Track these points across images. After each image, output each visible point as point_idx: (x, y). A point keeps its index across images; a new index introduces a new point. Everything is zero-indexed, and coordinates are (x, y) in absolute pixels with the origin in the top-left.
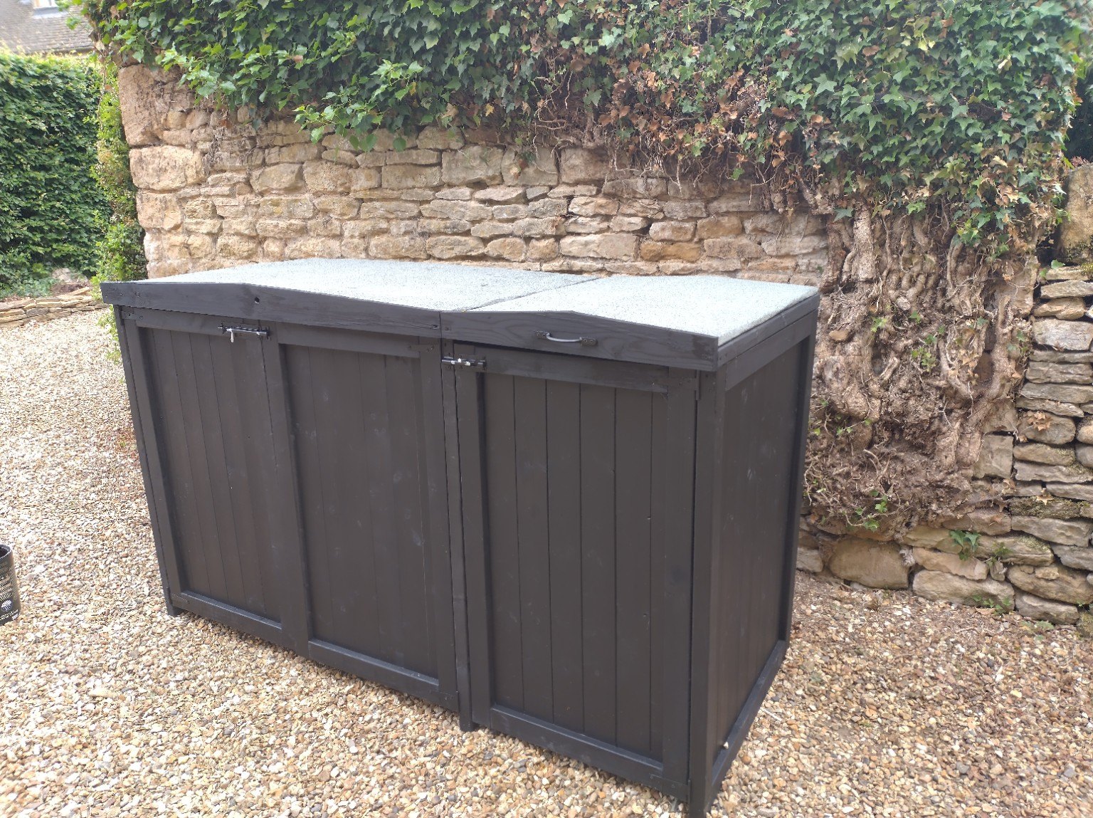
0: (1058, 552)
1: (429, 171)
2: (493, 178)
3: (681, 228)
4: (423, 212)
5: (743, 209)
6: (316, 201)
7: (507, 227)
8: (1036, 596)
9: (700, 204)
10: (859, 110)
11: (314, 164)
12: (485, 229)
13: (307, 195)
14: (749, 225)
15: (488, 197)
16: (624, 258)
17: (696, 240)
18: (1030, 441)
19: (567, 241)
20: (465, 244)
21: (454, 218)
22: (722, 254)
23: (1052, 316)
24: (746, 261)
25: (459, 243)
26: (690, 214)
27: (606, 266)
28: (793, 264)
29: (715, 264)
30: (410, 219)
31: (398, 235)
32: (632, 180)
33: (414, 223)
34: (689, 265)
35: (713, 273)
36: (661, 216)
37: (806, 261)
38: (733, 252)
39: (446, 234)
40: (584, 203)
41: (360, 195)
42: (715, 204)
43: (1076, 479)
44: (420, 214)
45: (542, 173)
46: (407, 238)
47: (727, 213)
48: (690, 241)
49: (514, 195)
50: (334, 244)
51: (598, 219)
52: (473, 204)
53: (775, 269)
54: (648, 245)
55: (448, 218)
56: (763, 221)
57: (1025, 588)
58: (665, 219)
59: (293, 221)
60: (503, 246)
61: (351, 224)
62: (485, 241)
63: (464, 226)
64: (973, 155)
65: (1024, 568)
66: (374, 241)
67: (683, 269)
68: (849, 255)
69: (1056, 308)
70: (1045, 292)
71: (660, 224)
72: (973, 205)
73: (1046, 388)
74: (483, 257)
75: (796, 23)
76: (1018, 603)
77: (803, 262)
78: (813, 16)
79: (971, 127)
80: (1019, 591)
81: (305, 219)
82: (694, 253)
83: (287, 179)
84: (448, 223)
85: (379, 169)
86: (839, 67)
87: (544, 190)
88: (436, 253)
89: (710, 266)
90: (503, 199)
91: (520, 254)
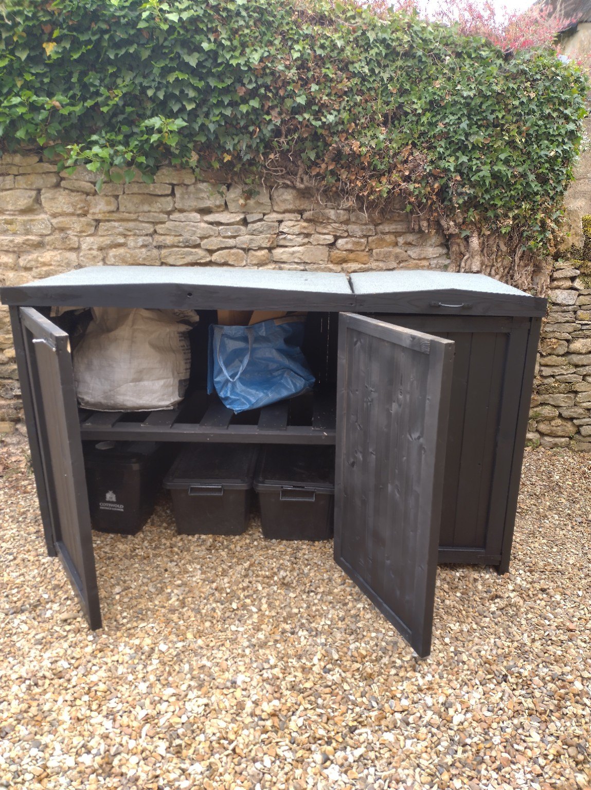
0: (561, 411)
1: (163, 199)
2: (219, 207)
3: (358, 242)
4: (157, 230)
5: (398, 230)
6: (54, 221)
7: (231, 242)
8: (550, 436)
9: (372, 227)
10: (481, 174)
11: (53, 191)
12: (213, 243)
13: (43, 216)
14: (401, 240)
15: (217, 220)
16: (321, 262)
17: (367, 250)
18: (550, 354)
19: (278, 252)
20: (196, 254)
21: (186, 236)
22: (385, 258)
23: (558, 288)
24: (400, 262)
25: (191, 254)
26: (364, 233)
27: (307, 267)
28: (428, 264)
29: (381, 264)
30: (147, 235)
31: (135, 248)
32: (327, 211)
33: (150, 239)
34: (364, 266)
35: (380, 270)
36: (346, 234)
37: (435, 262)
38: (392, 258)
39: (178, 247)
40: (291, 225)
41: (100, 217)
42: (381, 227)
43: (569, 372)
44: (155, 232)
45: (259, 204)
46: (144, 250)
47: (389, 233)
48: (363, 250)
49: (238, 219)
50: (72, 256)
51: (302, 236)
52: (203, 225)
53: (417, 267)
54: (336, 253)
55: (181, 235)
56: (410, 238)
57: (546, 433)
58: (348, 236)
59: (29, 237)
60: (229, 255)
61: (90, 240)
62: (211, 252)
63: (195, 241)
64: (534, 202)
65: (545, 422)
66: (113, 252)
67: (360, 269)
68: (465, 258)
69: (560, 283)
70: (556, 275)
71: (345, 240)
72: (535, 229)
73: (556, 325)
74: (210, 264)
75: (447, 120)
76: (542, 441)
77: (433, 262)
78: (456, 117)
79: (535, 187)
80: (542, 434)
81: (42, 235)
82: (366, 258)
83: (23, 203)
84: (181, 239)
85: (117, 197)
86: (470, 148)
87: (261, 216)
88: (170, 260)
89: (378, 266)
90: (229, 222)
91: (242, 260)
